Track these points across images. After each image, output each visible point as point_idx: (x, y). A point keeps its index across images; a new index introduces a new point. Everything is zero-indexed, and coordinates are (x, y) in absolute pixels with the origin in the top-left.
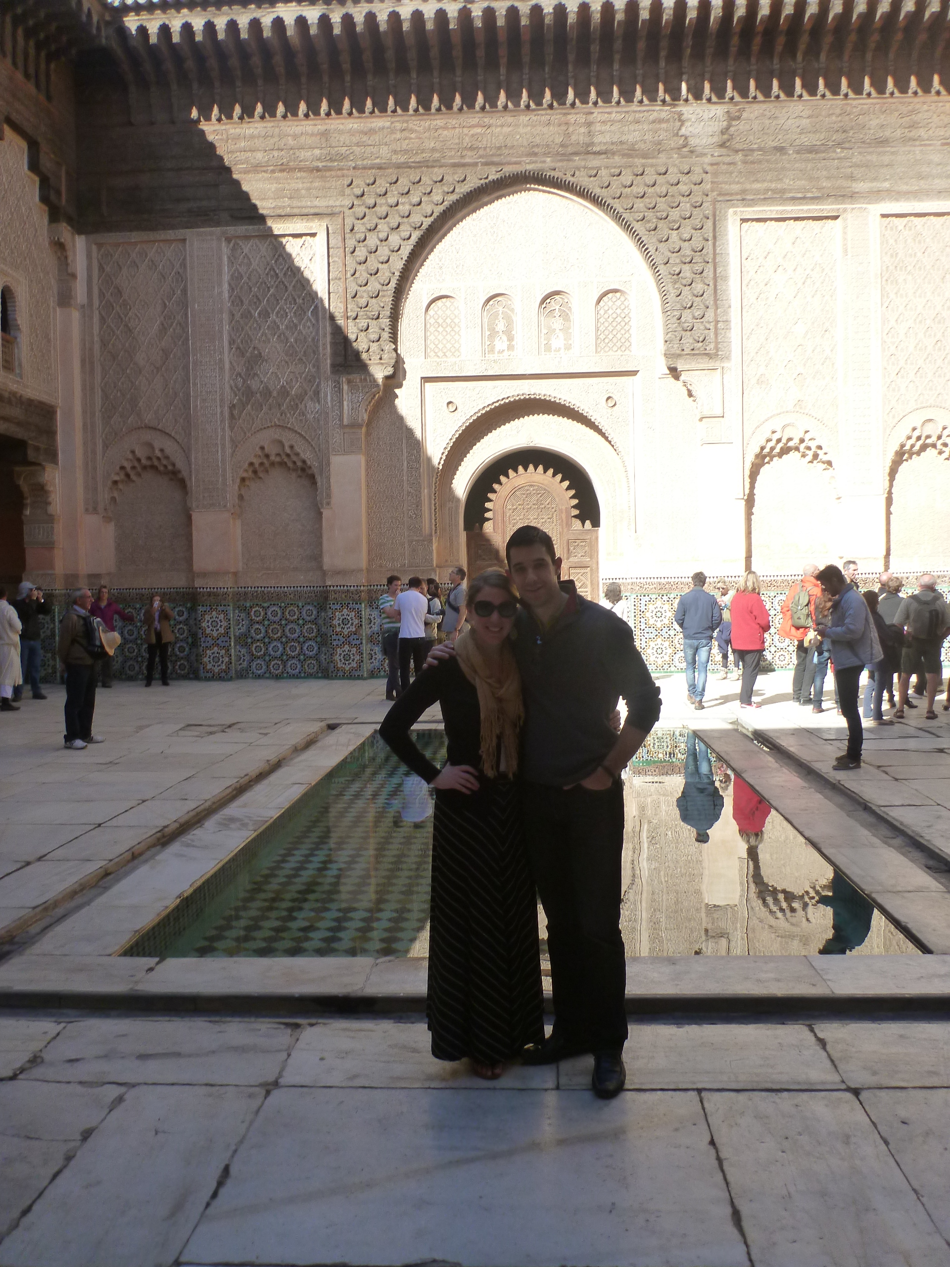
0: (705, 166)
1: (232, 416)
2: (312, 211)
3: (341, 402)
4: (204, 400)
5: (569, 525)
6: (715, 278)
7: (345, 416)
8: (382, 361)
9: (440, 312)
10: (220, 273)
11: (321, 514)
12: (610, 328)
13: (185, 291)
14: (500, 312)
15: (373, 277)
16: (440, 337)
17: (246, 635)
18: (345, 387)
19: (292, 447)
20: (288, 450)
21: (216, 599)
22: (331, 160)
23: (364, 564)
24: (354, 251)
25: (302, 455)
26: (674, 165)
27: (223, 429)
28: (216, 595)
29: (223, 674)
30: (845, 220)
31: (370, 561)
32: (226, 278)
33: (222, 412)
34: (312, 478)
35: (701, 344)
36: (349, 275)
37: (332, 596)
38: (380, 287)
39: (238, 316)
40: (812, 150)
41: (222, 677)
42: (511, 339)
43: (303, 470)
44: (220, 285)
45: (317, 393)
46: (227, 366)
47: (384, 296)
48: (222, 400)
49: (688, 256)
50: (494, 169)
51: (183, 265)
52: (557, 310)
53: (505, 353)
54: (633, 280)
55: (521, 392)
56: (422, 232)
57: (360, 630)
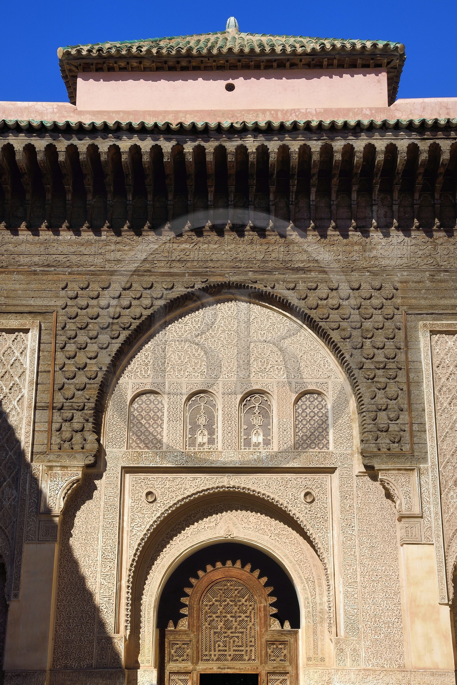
0: (396, 284)
2: (27, 309)
5: (266, 625)
7: (43, 503)
8: (84, 451)
9: (144, 406)
11: (7, 606)
12: (308, 426)
14: (202, 407)
15: (81, 372)
16: (143, 429)
18: (45, 476)
22: (48, 266)
23: (48, 664)
24: (65, 346)
26: (366, 282)
31: (55, 659)
35: (396, 445)
36: (57, 369)
38: (87, 380)
42: (212, 433)
47: (90, 389)
49: (382, 362)
50: (199, 279)
52: (257, 407)
53: (206, 446)
54: (330, 383)
55: (221, 485)
56: (130, 332)
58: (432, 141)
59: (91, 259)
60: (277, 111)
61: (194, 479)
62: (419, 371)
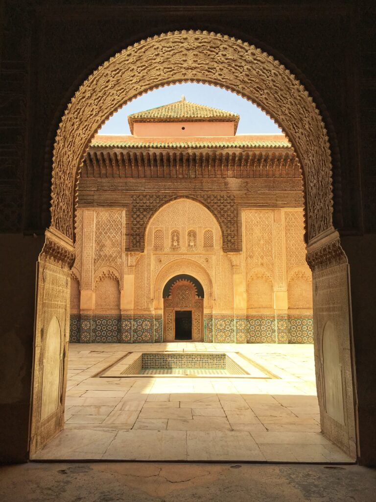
0: (234, 196)
1: (95, 262)
2: (122, 204)
3: (128, 260)
4: (86, 258)
6: (237, 227)
7: (129, 264)
8: (140, 248)
9: (158, 234)
10: (93, 221)
11: (120, 292)
12: (207, 240)
13: (82, 225)
14: (175, 235)
15: (139, 223)
16: (158, 241)
17: (95, 329)
18: (129, 255)
19: (112, 272)
20: (111, 273)
21: (87, 318)
22: (127, 190)
23: (133, 308)
24: (133, 216)
25: (115, 275)
26: (225, 195)
27: (92, 266)
28: (87, 316)
30: (274, 212)
31: (135, 307)
32: (95, 222)
33: (92, 261)
34: (118, 282)
35: (233, 246)
36: (131, 223)
37: (123, 317)
38: (140, 226)
39: (98, 233)
41: (88, 342)
42: (178, 242)
43: (115, 279)
44: (93, 224)
45: (121, 257)
46: (94, 248)
47: (141, 229)
48: (92, 258)
49: (230, 221)
51: (82, 218)
52: (192, 235)
53: (177, 246)
54: (214, 227)
55: (181, 258)
57: (131, 328)
58: (246, 152)
60: (198, 138)
61: (173, 256)
62: (241, 224)
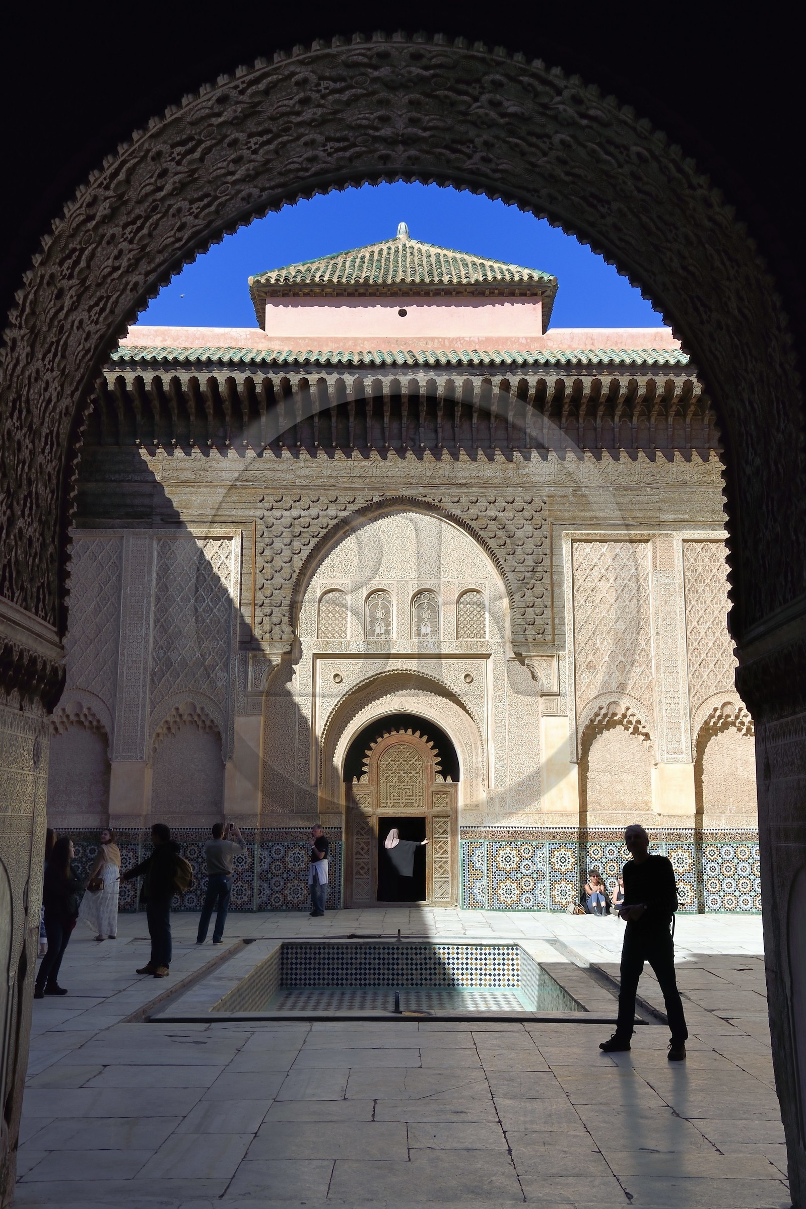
0: (544, 498)
1: (152, 680)
2: (230, 520)
3: (246, 672)
4: (129, 668)
5: (432, 780)
6: (552, 584)
7: (249, 685)
8: (282, 640)
9: (331, 602)
10: (150, 565)
11: (224, 766)
12: (468, 619)
13: (119, 578)
14: (380, 604)
15: (278, 574)
16: (330, 622)
18: (251, 661)
19: (202, 709)
20: (199, 711)
22: (247, 481)
23: (258, 810)
24: (263, 552)
25: (211, 716)
26: (519, 496)
27: (144, 693)
28: (127, 835)
29: (128, 907)
30: (654, 542)
31: (264, 807)
32: (155, 568)
33: (144, 678)
34: (218, 737)
35: (541, 635)
36: (257, 571)
38: (283, 581)
39: (163, 600)
40: (627, 488)
42: (388, 625)
43: (210, 727)
44: (150, 573)
45: (227, 665)
46: (151, 639)
47: (286, 588)
48: (145, 668)
49: (530, 566)
50: (377, 493)
51: (120, 557)
52: (426, 604)
53: (383, 636)
54: (487, 583)
55: (395, 668)
56: (318, 539)
57: (251, 869)
58: (576, 377)
59: (283, 475)
60: (444, 339)
61: (374, 663)
62: (561, 574)
